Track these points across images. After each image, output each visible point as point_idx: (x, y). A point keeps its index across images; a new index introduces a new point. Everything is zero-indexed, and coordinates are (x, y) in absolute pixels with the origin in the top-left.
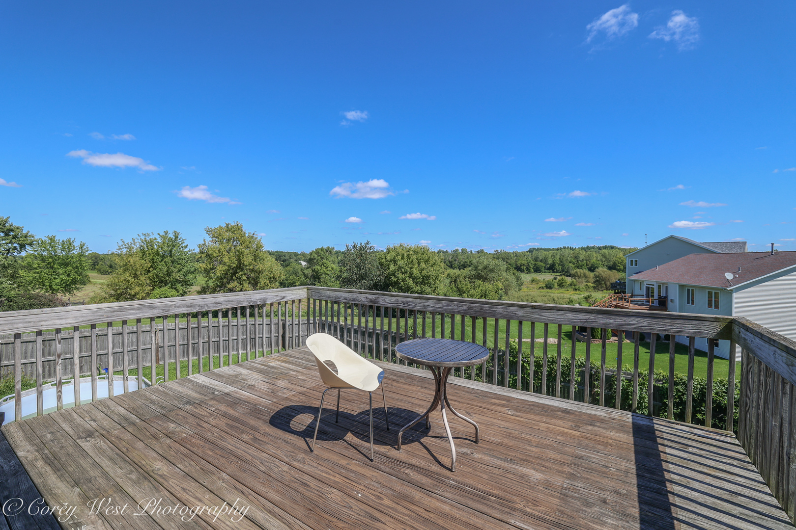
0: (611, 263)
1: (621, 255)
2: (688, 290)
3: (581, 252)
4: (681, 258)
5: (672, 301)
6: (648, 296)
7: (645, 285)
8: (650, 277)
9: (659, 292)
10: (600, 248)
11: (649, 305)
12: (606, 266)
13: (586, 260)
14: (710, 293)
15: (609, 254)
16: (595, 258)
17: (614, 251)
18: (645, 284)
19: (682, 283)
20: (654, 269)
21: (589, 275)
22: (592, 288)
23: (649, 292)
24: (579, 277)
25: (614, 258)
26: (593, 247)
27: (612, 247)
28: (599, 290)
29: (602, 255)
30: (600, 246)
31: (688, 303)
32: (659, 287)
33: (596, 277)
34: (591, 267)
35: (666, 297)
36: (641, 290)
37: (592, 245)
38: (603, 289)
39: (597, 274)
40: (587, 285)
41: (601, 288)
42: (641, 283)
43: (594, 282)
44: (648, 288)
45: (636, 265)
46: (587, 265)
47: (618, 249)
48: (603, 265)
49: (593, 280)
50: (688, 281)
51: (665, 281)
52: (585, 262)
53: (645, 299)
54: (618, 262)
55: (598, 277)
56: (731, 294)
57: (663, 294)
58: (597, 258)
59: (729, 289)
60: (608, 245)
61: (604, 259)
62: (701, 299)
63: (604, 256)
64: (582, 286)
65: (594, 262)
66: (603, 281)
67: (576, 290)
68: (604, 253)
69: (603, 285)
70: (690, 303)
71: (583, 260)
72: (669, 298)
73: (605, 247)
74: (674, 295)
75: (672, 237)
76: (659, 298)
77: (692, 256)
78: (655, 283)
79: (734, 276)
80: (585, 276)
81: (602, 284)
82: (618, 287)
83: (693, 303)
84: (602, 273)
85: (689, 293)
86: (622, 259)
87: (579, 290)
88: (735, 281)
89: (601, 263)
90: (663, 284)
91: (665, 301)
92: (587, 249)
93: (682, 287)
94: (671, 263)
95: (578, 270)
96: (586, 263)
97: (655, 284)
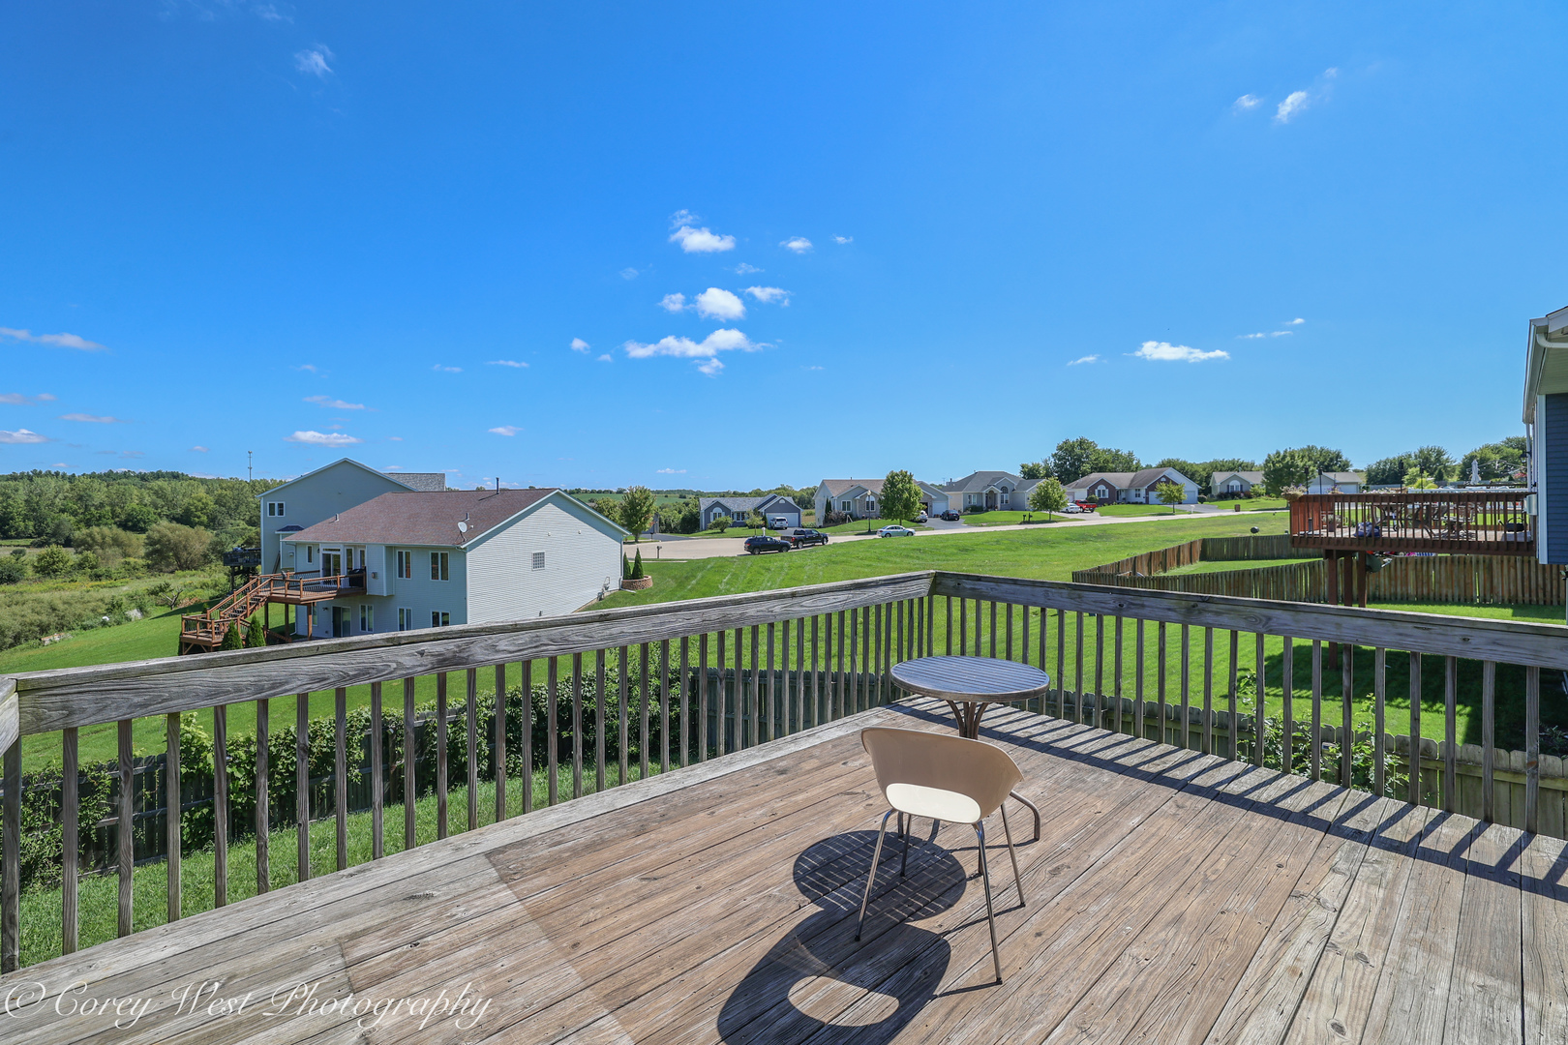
0: (179, 511)
1: (201, 492)
2: (400, 554)
3: (96, 485)
4: (373, 500)
5: (375, 575)
6: (327, 572)
7: (322, 552)
8: (328, 534)
9: (349, 561)
10: (143, 478)
11: (336, 589)
12: (167, 516)
13: (112, 505)
14: (434, 556)
15: (174, 490)
16: (136, 500)
17: (185, 484)
18: (321, 550)
19: (391, 542)
20: (330, 520)
21: (129, 539)
22: (144, 570)
23: (330, 564)
24: (102, 545)
25: (186, 500)
26: (126, 475)
27: (175, 476)
28: (161, 571)
29: (156, 493)
30: (143, 472)
31: (401, 575)
32: (349, 552)
33: (151, 542)
34: (127, 521)
35: (363, 570)
36: (310, 560)
37: (121, 470)
38: (171, 568)
39: (156, 536)
40: (129, 563)
41: (167, 566)
42: (310, 548)
43: (148, 555)
44: (327, 558)
45: (281, 513)
46: (114, 515)
47: (191, 479)
48: (159, 514)
49: (142, 551)
50: (398, 538)
51: (360, 541)
52: (108, 508)
53: (321, 578)
54: (196, 508)
55: (159, 541)
56: (465, 554)
57: (356, 565)
58: (141, 499)
59: (463, 547)
60: (164, 471)
61: (160, 502)
62: (421, 566)
63: (159, 493)
64: (116, 563)
65: (133, 510)
66: (172, 549)
67: (98, 577)
68: (161, 488)
69: (172, 560)
70: (404, 575)
71: (102, 505)
72: (369, 572)
73: (158, 476)
74: (377, 564)
75: (345, 462)
76: (350, 573)
77: (388, 495)
78: (342, 545)
79: (468, 526)
80: (116, 542)
81: (169, 557)
82: (240, 560)
83: (408, 576)
84: (168, 533)
85: (401, 559)
86: (204, 501)
87: (109, 577)
88: (471, 533)
89: (152, 510)
90: (355, 546)
91: (362, 577)
92: (109, 477)
93: (390, 549)
94: (358, 508)
95: (95, 529)
96: (113, 512)
97: (341, 547)
